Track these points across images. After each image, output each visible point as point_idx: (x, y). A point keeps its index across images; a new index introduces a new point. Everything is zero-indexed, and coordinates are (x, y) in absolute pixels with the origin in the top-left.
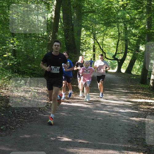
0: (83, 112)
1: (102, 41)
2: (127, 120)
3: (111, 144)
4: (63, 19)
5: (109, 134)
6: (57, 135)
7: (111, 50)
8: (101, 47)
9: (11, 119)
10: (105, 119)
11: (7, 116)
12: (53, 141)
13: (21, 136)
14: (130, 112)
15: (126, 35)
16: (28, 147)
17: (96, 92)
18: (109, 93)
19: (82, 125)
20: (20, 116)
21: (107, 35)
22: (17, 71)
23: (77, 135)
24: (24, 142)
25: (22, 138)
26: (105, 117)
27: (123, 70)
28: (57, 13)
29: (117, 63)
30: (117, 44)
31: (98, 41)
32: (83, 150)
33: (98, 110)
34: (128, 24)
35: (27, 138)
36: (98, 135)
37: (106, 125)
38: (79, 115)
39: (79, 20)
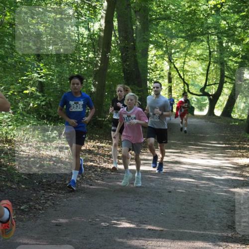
0: (152, 181)
1: (183, 64)
2: (226, 192)
3: (199, 232)
4: (118, 31)
5: (196, 216)
6: (112, 218)
7: (197, 80)
8: (182, 75)
9: (36, 194)
10: (189, 192)
11: (31, 189)
12: (106, 228)
13: (53, 221)
14: (230, 179)
15: (221, 54)
16: (65, 238)
17: (173, 147)
19: (152, 202)
20: (52, 188)
21: (190, 55)
22: (45, 116)
23: (143, 218)
24: (57, 231)
25: (55, 223)
26: (190, 188)
27: (218, 112)
28: (109, 22)
29: (207, 101)
30: (208, 70)
31: (176, 66)
32: (153, 242)
33: (178, 177)
34: (225, 37)
35: (62, 223)
36: (178, 217)
37: (190, 201)
38: (146, 184)
39: (144, 32)
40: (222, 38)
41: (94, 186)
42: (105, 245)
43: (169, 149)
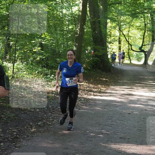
0: (117, 106)
1: (128, 32)
4: (89, 12)
7: (137, 42)
8: (127, 39)
9: (46, 115)
10: (141, 113)
11: (43, 112)
12: (93, 137)
16: (69, 143)
17: (126, 85)
18: (140, 86)
19: (119, 120)
20: (56, 111)
21: (132, 26)
23: (116, 131)
24: (63, 139)
25: (61, 134)
26: (141, 111)
30: (144, 36)
31: (124, 33)
32: (125, 146)
33: (133, 104)
36: (137, 130)
37: (143, 120)
38: (114, 109)
39: (105, 12)
40: (154, 15)
41: (81, 110)
42: (95, 148)
43: (124, 86)
